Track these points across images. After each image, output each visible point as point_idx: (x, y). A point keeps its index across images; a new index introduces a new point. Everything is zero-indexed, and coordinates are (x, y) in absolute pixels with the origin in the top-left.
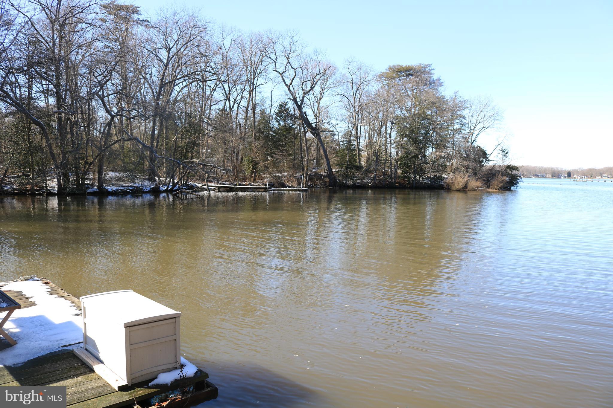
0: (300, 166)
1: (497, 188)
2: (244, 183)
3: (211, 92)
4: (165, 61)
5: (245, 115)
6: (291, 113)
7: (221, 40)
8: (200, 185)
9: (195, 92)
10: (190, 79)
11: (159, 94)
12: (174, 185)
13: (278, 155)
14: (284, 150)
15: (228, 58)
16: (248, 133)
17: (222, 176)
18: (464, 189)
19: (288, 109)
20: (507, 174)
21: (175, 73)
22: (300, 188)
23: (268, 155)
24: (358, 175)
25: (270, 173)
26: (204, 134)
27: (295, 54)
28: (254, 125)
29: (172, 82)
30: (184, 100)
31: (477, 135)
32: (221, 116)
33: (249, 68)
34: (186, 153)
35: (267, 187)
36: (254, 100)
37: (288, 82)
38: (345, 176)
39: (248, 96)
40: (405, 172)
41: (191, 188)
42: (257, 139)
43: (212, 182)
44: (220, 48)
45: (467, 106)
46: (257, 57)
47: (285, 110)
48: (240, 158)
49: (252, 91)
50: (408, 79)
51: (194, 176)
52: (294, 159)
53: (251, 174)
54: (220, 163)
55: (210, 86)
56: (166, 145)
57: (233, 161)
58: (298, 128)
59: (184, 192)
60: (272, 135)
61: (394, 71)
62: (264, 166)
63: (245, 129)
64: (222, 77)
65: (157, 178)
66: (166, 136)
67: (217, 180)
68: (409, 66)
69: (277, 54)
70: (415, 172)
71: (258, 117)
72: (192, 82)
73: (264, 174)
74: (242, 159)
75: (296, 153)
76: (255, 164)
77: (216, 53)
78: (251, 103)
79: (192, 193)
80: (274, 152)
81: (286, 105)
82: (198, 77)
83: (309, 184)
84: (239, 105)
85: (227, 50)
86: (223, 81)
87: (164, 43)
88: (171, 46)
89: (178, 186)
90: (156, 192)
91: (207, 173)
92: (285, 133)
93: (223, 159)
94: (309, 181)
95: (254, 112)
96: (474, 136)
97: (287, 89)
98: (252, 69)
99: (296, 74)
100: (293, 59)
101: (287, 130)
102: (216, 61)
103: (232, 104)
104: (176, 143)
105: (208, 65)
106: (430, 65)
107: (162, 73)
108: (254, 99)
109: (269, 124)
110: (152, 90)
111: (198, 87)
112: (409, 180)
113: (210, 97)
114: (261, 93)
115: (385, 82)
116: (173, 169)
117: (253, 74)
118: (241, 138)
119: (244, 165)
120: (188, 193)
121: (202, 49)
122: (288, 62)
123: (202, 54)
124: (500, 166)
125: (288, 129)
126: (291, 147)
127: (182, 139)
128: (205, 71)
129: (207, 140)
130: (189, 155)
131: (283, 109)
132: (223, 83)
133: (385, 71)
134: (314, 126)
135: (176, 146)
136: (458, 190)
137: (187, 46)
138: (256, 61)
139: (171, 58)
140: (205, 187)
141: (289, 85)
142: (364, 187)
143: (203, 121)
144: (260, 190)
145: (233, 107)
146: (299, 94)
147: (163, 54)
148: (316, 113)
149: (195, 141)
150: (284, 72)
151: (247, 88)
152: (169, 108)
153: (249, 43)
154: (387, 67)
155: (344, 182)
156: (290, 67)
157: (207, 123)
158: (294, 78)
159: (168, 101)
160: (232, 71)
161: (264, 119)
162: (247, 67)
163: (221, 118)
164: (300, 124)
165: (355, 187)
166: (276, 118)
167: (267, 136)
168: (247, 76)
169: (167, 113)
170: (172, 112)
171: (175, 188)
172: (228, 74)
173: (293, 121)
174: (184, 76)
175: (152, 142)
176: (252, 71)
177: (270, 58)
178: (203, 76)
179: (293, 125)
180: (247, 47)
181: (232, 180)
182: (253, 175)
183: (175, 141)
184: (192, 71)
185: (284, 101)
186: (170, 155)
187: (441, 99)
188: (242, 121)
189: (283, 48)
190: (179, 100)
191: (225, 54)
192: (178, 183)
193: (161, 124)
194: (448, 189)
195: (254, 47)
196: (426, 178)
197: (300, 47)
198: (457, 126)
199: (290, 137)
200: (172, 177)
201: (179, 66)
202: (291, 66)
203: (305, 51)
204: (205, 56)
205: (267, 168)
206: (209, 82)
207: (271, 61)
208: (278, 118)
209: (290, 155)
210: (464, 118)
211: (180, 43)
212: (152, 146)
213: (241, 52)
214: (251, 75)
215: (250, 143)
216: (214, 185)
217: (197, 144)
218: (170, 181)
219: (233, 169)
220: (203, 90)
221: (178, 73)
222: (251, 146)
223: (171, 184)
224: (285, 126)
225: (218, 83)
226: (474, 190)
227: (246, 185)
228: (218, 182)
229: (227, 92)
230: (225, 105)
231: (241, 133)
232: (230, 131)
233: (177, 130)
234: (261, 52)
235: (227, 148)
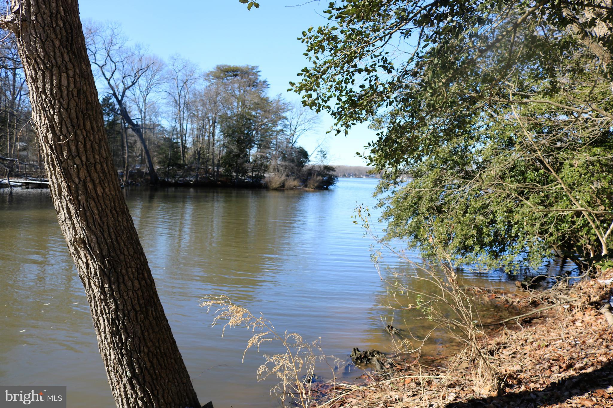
1: (313, 187)
18: (282, 188)
19: (112, 103)
20: (324, 175)
24: (180, 173)
31: (298, 136)
37: (108, 75)
38: (167, 174)
40: (227, 171)
45: (290, 108)
47: (109, 105)
50: (235, 79)
61: (221, 70)
67: (26, 176)
68: (236, 67)
69: (97, 46)
70: (237, 172)
81: (109, 99)
83: (130, 181)
94: (129, 177)
96: (295, 136)
97: (106, 82)
99: (116, 69)
106: (257, 67)
112: (231, 179)
115: (213, 81)
122: (109, 55)
124: (320, 167)
131: (106, 103)
133: (212, 70)
134: (135, 123)
136: (276, 189)
141: (109, 79)
142: (187, 185)
148: (141, 109)
150: (104, 65)
154: (215, 66)
155: (166, 180)
156: (110, 60)
158: (114, 72)
164: (121, 119)
165: (176, 185)
177: (89, 49)
185: (107, 95)
187: (266, 100)
189: (104, 40)
194: (266, 187)
196: (248, 177)
197: (121, 41)
198: (279, 128)
202: (112, 60)
203: (125, 45)
207: (91, 53)
210: (287, 119)
216: (21, 181)
226: (291, 189)
228: (27, 178)
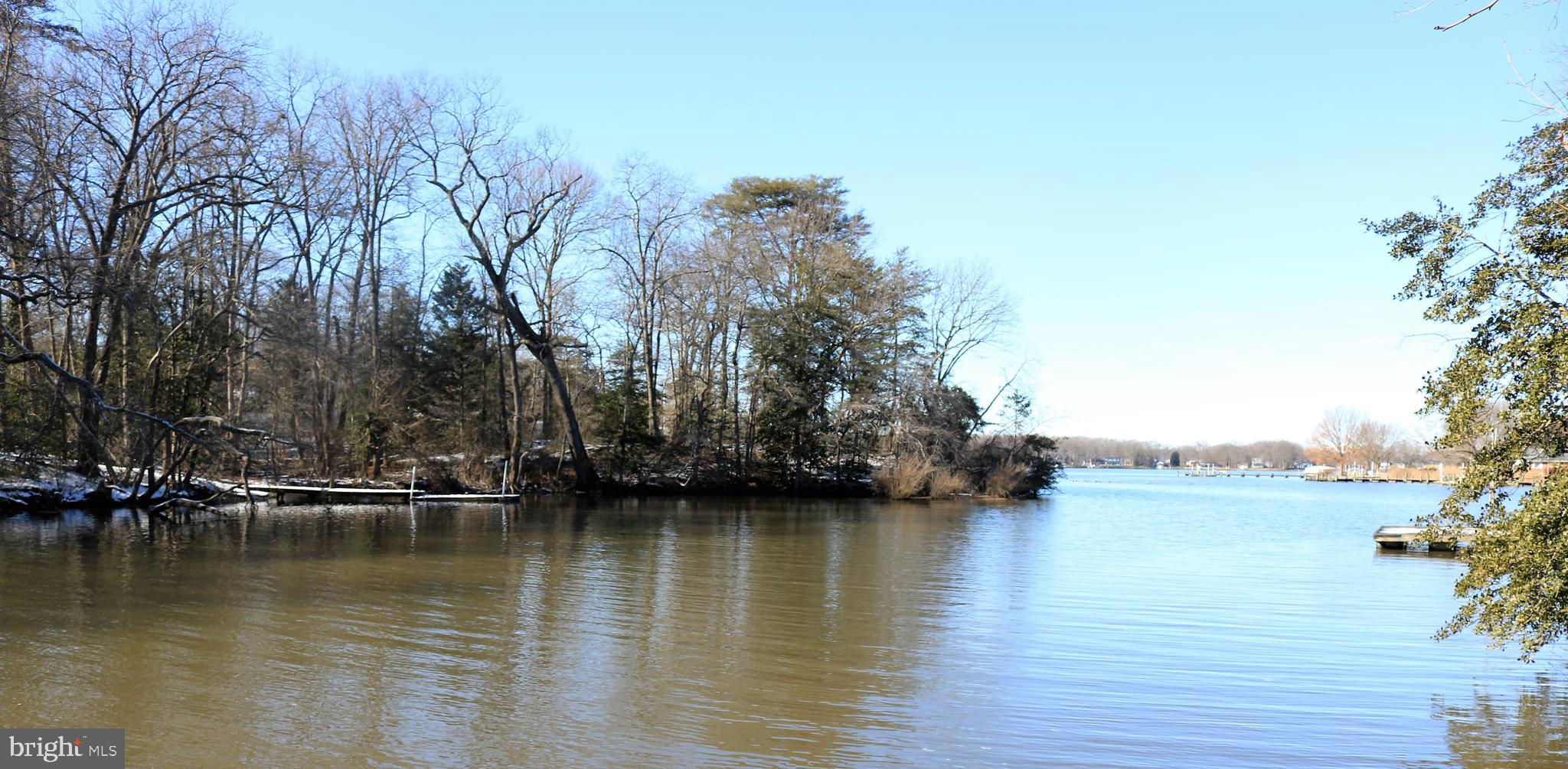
0: (499, 435)
1: (1003, 492)
2: (349, 481)
3: (258, 234)
4: (126, 145)
5: (351, 300)
6: (475, 295)
7: (285, 94)
8: (227, 487)
9: (213, 233)
10: (197, 196)
11: (109, 235)
12: (154, 485)
13: (441, 408)
14: (457, 392)
15: (306, 145)
16: (359, 346)
17: (287, 462)
18: (922, 496)
19: (468, 284)
20: (1026, 459)
21: (156, 179)
22: (500, 493)
23: (413, 405)
24: (652, 459)
25: (418, 455)
26: (237, 349)
27: (487, 140)
28: (377, 326)
29: (146, 203)
30: (182, 253)
31: (955, 360)
32: (286, 300)
33: (364, 174)
34: (186, 398)
35: (411, 491)
36: (375, 259)
37: (468, 213)
38: (619, 463)
39: (359, 248)
40: (772, 452)
41: (203, 493)
42: (383, 362)
43: (260, 478)
44: (283, 117)
45: (929, 285)
46: (386, 144)
47: (461, 288)
48: (336, 413)
49: (372, 235)
50: (781, 215)
51: (209, 462)
52: (483, 418)
53: (369, 457)
54: (286, 429)
55: (254, 219)
56: (128, 376)
57: (317, 423)
58: (496, 336)
59: (183, 504)
60: (425, 354)
61: (745, 192)
62: (404, 435)
63: (352, 335)
64: (289, 195)
65: (103, 467)
66: (129, 352)
67: (273, 472)
68: (784, 182)
69: (440, 139)
70: (798, 454)
71: (386, 305)
72: (204, 206)
73: (403, 456)
74: (343, 415)
75: (489, 402)
76: (379, 430)
77: (271, 129)
78: (367, 266)
79: (203, 509)
80: (430, 398)
81: (463, 274)
82: (220, 192)
83: (524, 483)
84: (334, 271)
85: (303, 122)
86: (292, 206)
87: (122, 93)
88: (143, 104)
89: (163, 487)
90: (100, 505)
91: (247, 452)
92: (459, 349)
93: (289, 416)
94: (522, 474)
95: (375, 292)
96: (947, 361)
97: (463, 231)
98: (372, 176)
99: (489, 194)
100: (481, 152)
101: (464, 341)
102: (271, 151)
103: (315, 267)
104: (158, 371)
105: (248, 161)
106: (836, 181)
107: (116, 177)
108: (375, 255)
109: (417, 324)
110: (89, 223)
111: (222, 219)
112: (784, 473)
113: (255, 247)
114: (394, 239)
115: (722, 221)
116: (149, 443)
117: (373, 189)
118: (339, 361)
119: (349, 433)
120: (194, 507)
121: (233, 118)
122: (470, 161)
123: (233, 131)
124: (1011, 438)
125: (468, 339)
126: (475, 387)
127: (175, 359)
128: (241, 178)
129: (246, 366)
130: (197, 403)
131: (454, 285)
132: (291, 210)
133: (722, 192)
134: (537, 332)
135: (157, 378)
136: (908, 499)
137: (190, 106)
138: (383, 155)
139: (144, 139)
140: (242, 492)
141: (470, 221)
142: (670, 491)
143: (235, 314)
144: (393, 500)
145: (319, 275)
146: (498, 249)
147: (121, 125)
148: (541, 297)
149: (212, 368)
150: (457, 187)
151: (358, 227)
152: (138, 275)
153: (362, 106)
154: (728, 181)
155: (617, 478)
156: (474, 173)
157: (247, 318)
158: (484, 203)
159: (136, 256)
160: (315, 181)
161: (403, 310)
162: (357, 172)
163: (286, 306)
164: (499, 324)
165: (643, 491)
166: (435, 309)
167: (412, 357)
168: (358, 194)
169: (133, 288)
170: (146, 286)
171: (156, 495)
172: (304, 187)
173: (480, 316)
174: (179, 189)
175: (89, 369)
176: (372, 183)
177: (420, 147)
178: (234, 191)
179: (480, 329)
180: (359, 117)
181: (315, 471)
182: (374, 460)
183: (156, 365)
184: (204, 176)
185: (457, 264)
186: (142, 404)
187: (865, 267)
188: (344, 316)
189: (456, 124)
190: (167, 255)
191: (296, 134)
192: (163, 479)
193: (116, 319)
194: (881, 494)
195: (376, 118)
196: (826, 469)
197: (502, 123)
198: (903, 337)
199: (472, 358)
200: (149, 463)
201: (165, 159)
202: (477, 173)
203: (514, 133)
204: (240, 135)
205: (412, 440)
206: (252, 209)
207: (424, 157)
208: (442, 308)
209: (473, 406)
210: (922, 315)
211: (169, 98)
212: (89, 376)
213: (340, 129)
214: (368, 192)
215: (366, 375)
216: (266, 486)
217: (220, 375)
218: (142, 474)
219: (319, 443)
220: (235, 228)
221: (165, 181)
222: (367, 381)
223: (145, 484)
224: (460, 330)
225: (276, 211)
226: (946, 498)
227: (356, 487)
228: (277, 479)
229: (303, 236)
230: (296, 271)
231: (340, 347)
232: (310, 340)
233: (160, 336)
234: (397, 130)
235: (300, 388)
